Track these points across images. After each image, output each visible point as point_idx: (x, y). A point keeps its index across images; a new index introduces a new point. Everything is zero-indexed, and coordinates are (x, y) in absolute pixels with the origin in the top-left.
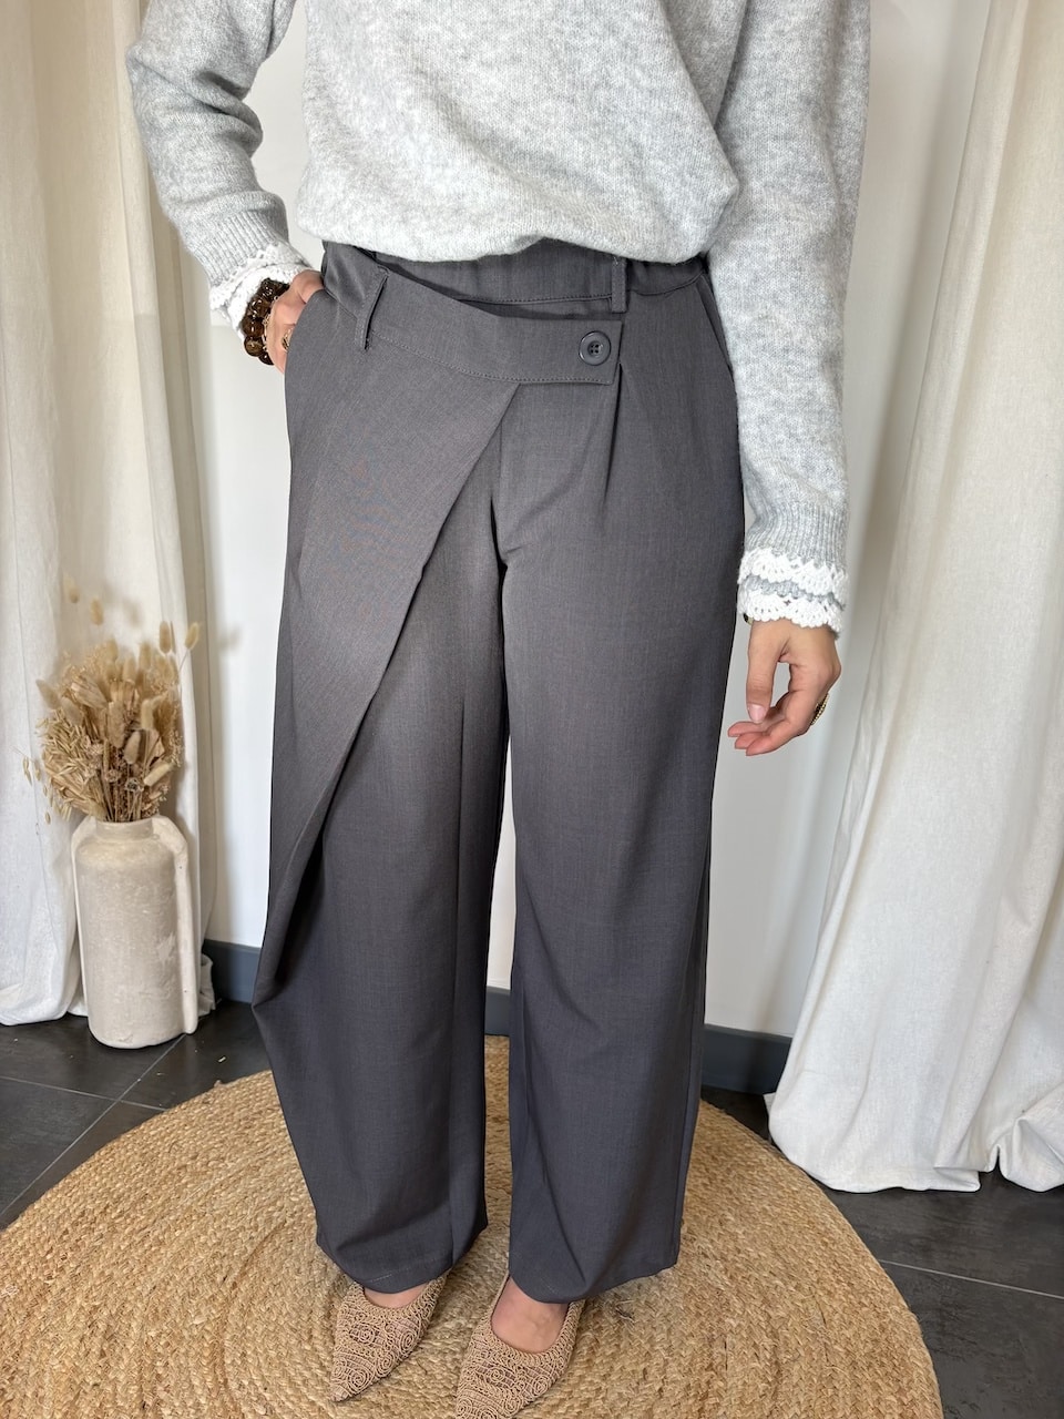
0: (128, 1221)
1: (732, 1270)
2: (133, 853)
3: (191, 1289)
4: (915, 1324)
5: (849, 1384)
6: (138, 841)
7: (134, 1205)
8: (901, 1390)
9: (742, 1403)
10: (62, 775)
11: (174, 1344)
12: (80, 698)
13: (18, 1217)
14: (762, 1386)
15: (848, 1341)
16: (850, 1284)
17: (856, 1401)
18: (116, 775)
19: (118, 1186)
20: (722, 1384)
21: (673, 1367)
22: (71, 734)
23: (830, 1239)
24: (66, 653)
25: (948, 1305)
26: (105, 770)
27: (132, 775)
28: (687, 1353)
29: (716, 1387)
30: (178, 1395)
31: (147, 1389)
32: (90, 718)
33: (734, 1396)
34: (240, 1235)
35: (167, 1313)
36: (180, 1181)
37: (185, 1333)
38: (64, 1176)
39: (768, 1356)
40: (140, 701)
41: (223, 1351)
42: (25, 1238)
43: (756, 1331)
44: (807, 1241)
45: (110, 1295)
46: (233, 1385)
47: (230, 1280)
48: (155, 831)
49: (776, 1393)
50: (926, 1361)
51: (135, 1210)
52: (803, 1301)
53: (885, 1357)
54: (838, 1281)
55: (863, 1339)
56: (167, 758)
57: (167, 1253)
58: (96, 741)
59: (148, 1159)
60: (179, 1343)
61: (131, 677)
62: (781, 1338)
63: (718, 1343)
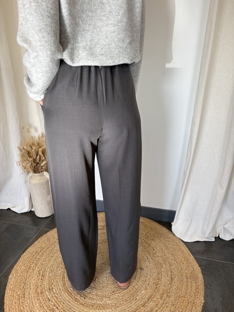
0: (45, 253)
1: (163, 259)
2: (40, 180)
3: (58, 266)
4: (200, 269)
5: (186, 282)
6: (41, 177)
7: (46, 249)
8: (196, 283)
9: (164, 286)
10: (24, 165)
11: (55, 277)
12: (26, 149)
13: (24, 253)
14: (168, 282)
15: (186, 273)
16: (187, 261)
17: (187, 285)
18: (35, 164)
19: (43, 245)
20: (161, 282)
21: (151, 279)
22: (25, 156)
23: (184, 252)
24: (23, 139)
25: (207, 265)
26: (33, 163)
27: (38, 164)
28: (154, 276)
29: (159, 283)
30: (56, 287)
31: (50, 286)
32: (29, 153)
33: (163, 284)
35: (53, 271)
36: (55, 244)
37: (57, 274)
38: (33, 244)
39: (170, 276)
40: (39, 149)
41: (64, 278)
42: (26, 257)
43: (168, 272)
44: (179, 253)
45: (43, 267)
46: (67, 284)
48: (44, 175)
49: (171, 284)
50: (202, 277)
52: (177, 265)
53: (194, 277)
54: (185, 261)
55: (189, 272)
56: (45, 160)
57: (53, 259)
58: (31, 157)
59: (48, 240)
60: (56, 276)
61: (36, 144)
62: (173, 272)
63: (160, 274)
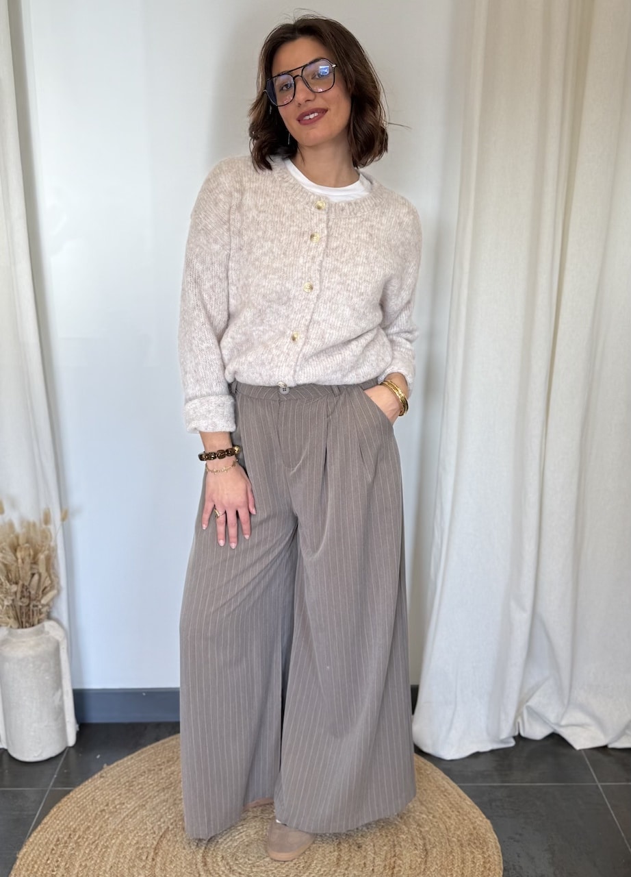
0: (85, 840)
5: (460, 853)
7: (84, 832)
8: (483, 852)
9: (411, 868)
12: (4, 561)
14: (419, 860)
15: (459, 836)
17: (463, 859)
18: (26, 601)
19: (71, 824)
20: (401, 862)
23: (447, 793)
26: (18, 599)
28: (383, 853)
29: (398, 863)
33: (407, 866)
34: (148, 837)
36: (104, 817)
39: (422, 848)
43: (415, 838)
47: (150, 858)
48: (47, 629)
49: (426, 861)
50: (495, 839)
51: (86, 834)
52: (436, 822)
53: (476, 841)
55: (466, 834)
57: (112, 851)
59: (83, 809)
61: (24, 541)
62: (427, 839)
63: (397, 846)
